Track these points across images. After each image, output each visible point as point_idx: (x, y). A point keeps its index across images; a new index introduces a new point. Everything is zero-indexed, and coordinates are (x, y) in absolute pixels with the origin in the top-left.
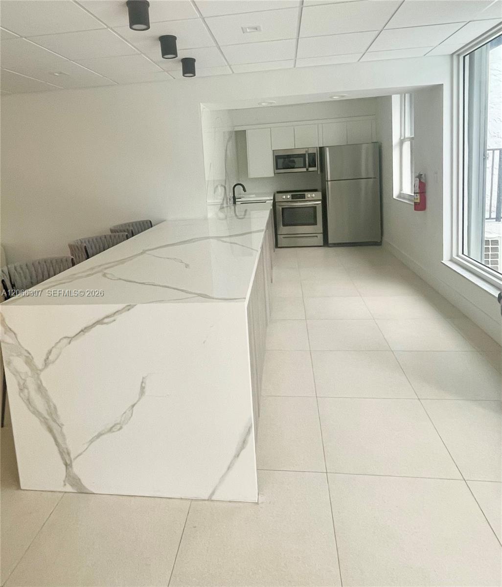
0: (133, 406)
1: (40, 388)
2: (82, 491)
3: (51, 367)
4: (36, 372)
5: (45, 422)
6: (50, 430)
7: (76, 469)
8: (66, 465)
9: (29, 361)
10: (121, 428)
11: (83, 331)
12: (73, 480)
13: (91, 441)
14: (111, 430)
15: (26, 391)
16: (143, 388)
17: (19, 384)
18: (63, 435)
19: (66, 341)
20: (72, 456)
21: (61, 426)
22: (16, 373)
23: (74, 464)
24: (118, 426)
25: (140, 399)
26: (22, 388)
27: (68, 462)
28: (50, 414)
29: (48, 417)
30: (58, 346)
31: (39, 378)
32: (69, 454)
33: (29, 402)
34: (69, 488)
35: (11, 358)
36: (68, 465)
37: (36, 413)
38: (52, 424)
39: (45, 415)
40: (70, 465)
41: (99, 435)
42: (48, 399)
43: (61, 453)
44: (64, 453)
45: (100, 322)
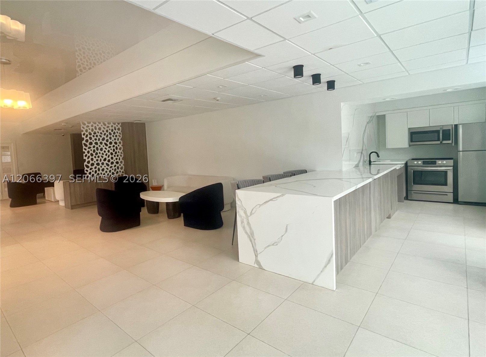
0: (282, 236)
1: (248, 223)
2: (261, 268)
3: (252, 216)
4: (247, 217)
5: (249, 237)
6: (251, 241)
7: (260, 258)
9: (245, 212)
10: (277, 245)
11: (266, 203)
12: (257, 262)
13: (265, 248)
14: (273, 245)
15: (243, 224)
16: (287, 229)
17: (241, 221)
18: (255, 243)
19: (259, 206)
20: (258, 253)
21: (255, 240)
22: (241, 216)
23: (258, 256)
24: (276, 244)
25: (285, 234)
26: (242, 222)
27: (256, 255)
28: (251, 234)
29: (250, 235)
30: (256, 207)
31: (248, 219)
32: (257, 251)
33: (244, 228)
34: (256, 266)
35: (239, 210)
36: (256, 256)
37: (246, 233)
38: (251, 238)
39: (249, 234)
40: (257, 256)
41: (269, 246)
42: (251, 228)
43: (254, 251)
44: (255, 251)
45: (271, 200)
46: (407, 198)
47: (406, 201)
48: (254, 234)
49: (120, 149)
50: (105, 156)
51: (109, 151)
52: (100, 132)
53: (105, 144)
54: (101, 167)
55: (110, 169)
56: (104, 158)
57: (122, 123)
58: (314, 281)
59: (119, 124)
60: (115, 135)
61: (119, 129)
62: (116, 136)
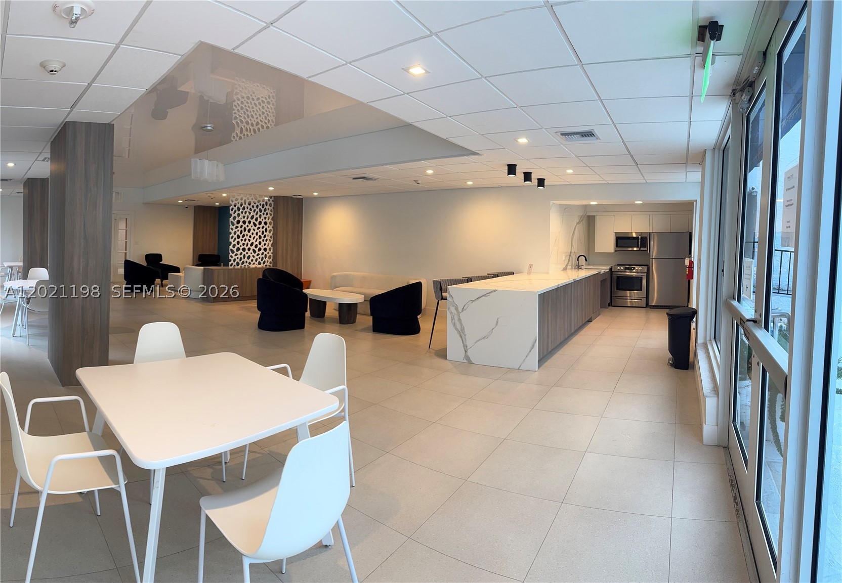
0: (493, 330)
1: (459, 320)
2: (470, 362)
3: (464, 311)
4: (459, 313)
5: (459, 333)
6: (461, 337)
7: (469, 353)
8: (465, 351)
9: (457, 309)
11: (478, 298)
12: (467, 357)
13: (476, 342)
14: (484, 339)
15: (454, 320)
16: (497, 322)
17: (451, 317)
18: (465, 339)
19: (471, 302)
21: (465, 335)
22: (451, 313)
24: (486, 337)
25: (495, 327)
26: (453, 319)
28: (462, 330)
29: (460, 331)
30: (468, 303)
31: (459, 315)
32: (467, 347)
33: (454, 325)
34: (465, 361)
35: (450, 307)
36: (466, 351)
37: (456, 329)
38: (462, 334)
40: (467, 352)
41: (479, 340)
42: (461, 325)
43: (464, 346)
44: (465, 346)
45: (484, 296)
46: (610, 305)
47: (610, 307)
48: (465, 330)
49: (270, 232)
50: (252, 240)
51: (257, 234)
52: (249, 207)
53: (254, 223)
54: (247, 253)
55: (256, 257)
56: (251, 242)
57: (275, 197)
58: (520, 366)
59: (271, 197)
60: (265, 213)
61: (270, 205)
62: (267, 214)
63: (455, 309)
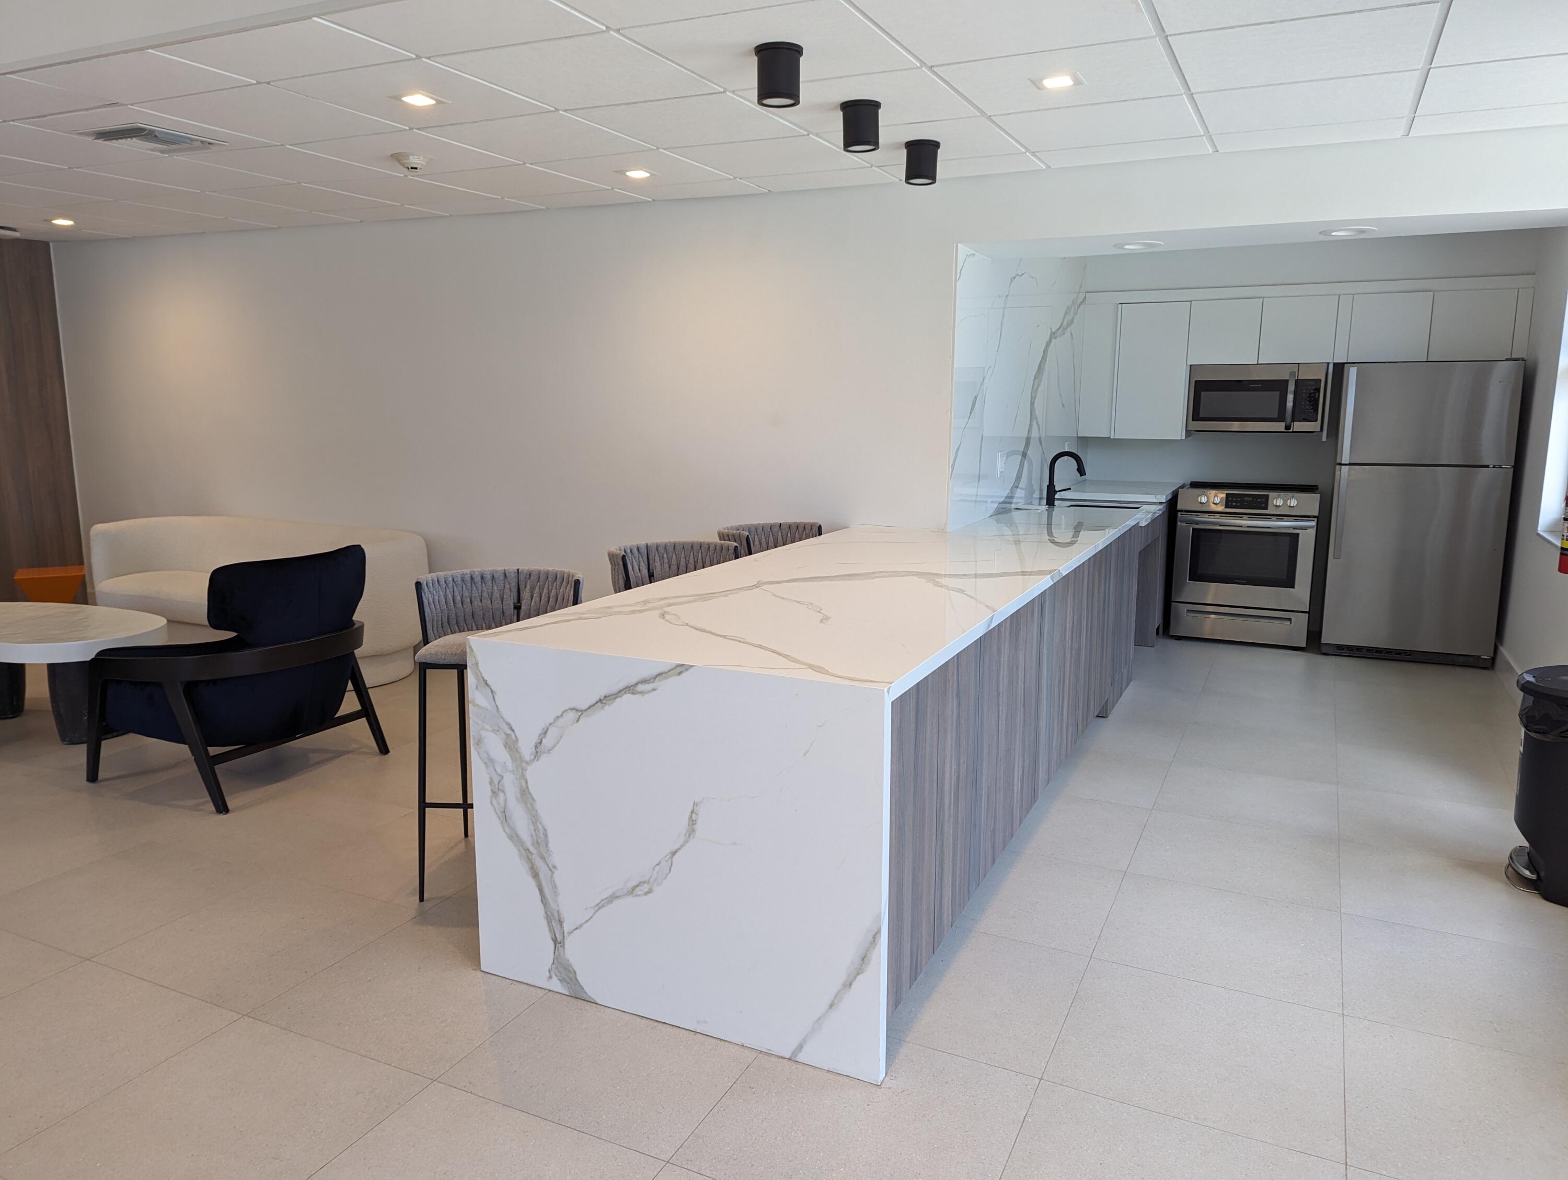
0: (674, 853)
1: (525, 794)
2: (578, 995)
3: (544, 759)
4: (520, 764)
5: (526, 856)
6: (536, 875)
7: (573, 951)
8: (555, 941)
9: (511, 744)
10: (650, 891)
11: (604, 700)
12: (563, 969)
13: (599, 907)
14: (632, 892)
15: (501, 795)
16: (692, 822)
17: (491, 782)
18: (555, 887)
19: (572, 715)
20: (567, 927)
21: (552, 869)
22: (489, 761)
23: (566, 943)
24: (646, 888)
25: (686, 842)
26: (496, 790)
27: (559, 938)
28: (537, 844)
29: (532, 849)
30: (561, 722)
31: (523, 776)
32: (561, 922)
33: (504, 816)
34: (556, 985)
35: (483, 733)
36: (558, 943)
37: (514, 837)
38: (539, 863)
39: (529, 844)
40: (562, 944)
41: (613, 898)
42: (535, 819)
43: (549, 917)
44: (554, 920)
45: (630, 689)
48: (551, 845)
58: (800, 1048)
63: (506, 745)
